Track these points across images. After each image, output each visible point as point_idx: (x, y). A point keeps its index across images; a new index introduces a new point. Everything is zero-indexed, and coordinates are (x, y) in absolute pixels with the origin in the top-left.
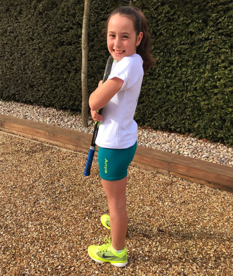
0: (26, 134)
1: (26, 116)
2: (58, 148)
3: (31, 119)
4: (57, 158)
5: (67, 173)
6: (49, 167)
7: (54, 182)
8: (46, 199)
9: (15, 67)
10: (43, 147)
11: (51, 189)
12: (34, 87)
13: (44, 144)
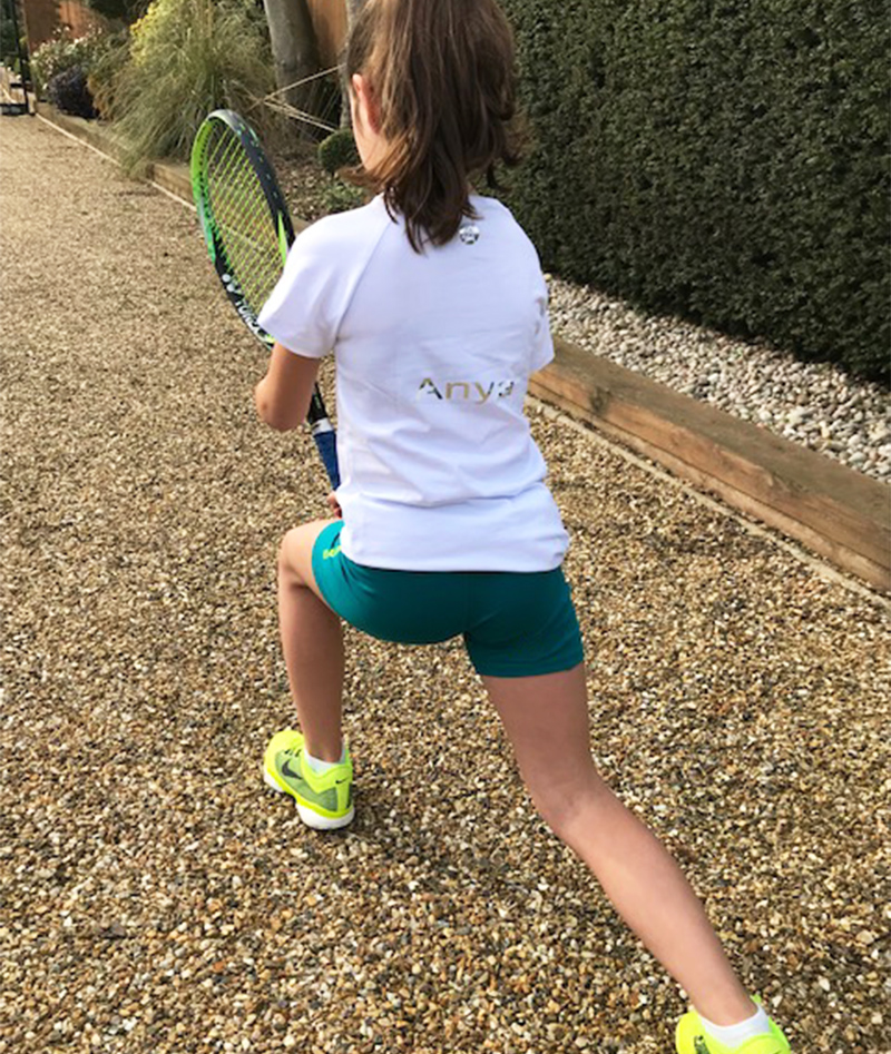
0: (680, 463)
1: (708, 384)
2: (800, 557)
3: (724, 400)
4: (779, 603)
5: (801, 692)
6: (729, 636)
7: (725, 718)
8: (658, 789)
9: (710, 172)
10: (735, 534)
11: (698, 749)
12: (771, 263)
13: (742, 522)
